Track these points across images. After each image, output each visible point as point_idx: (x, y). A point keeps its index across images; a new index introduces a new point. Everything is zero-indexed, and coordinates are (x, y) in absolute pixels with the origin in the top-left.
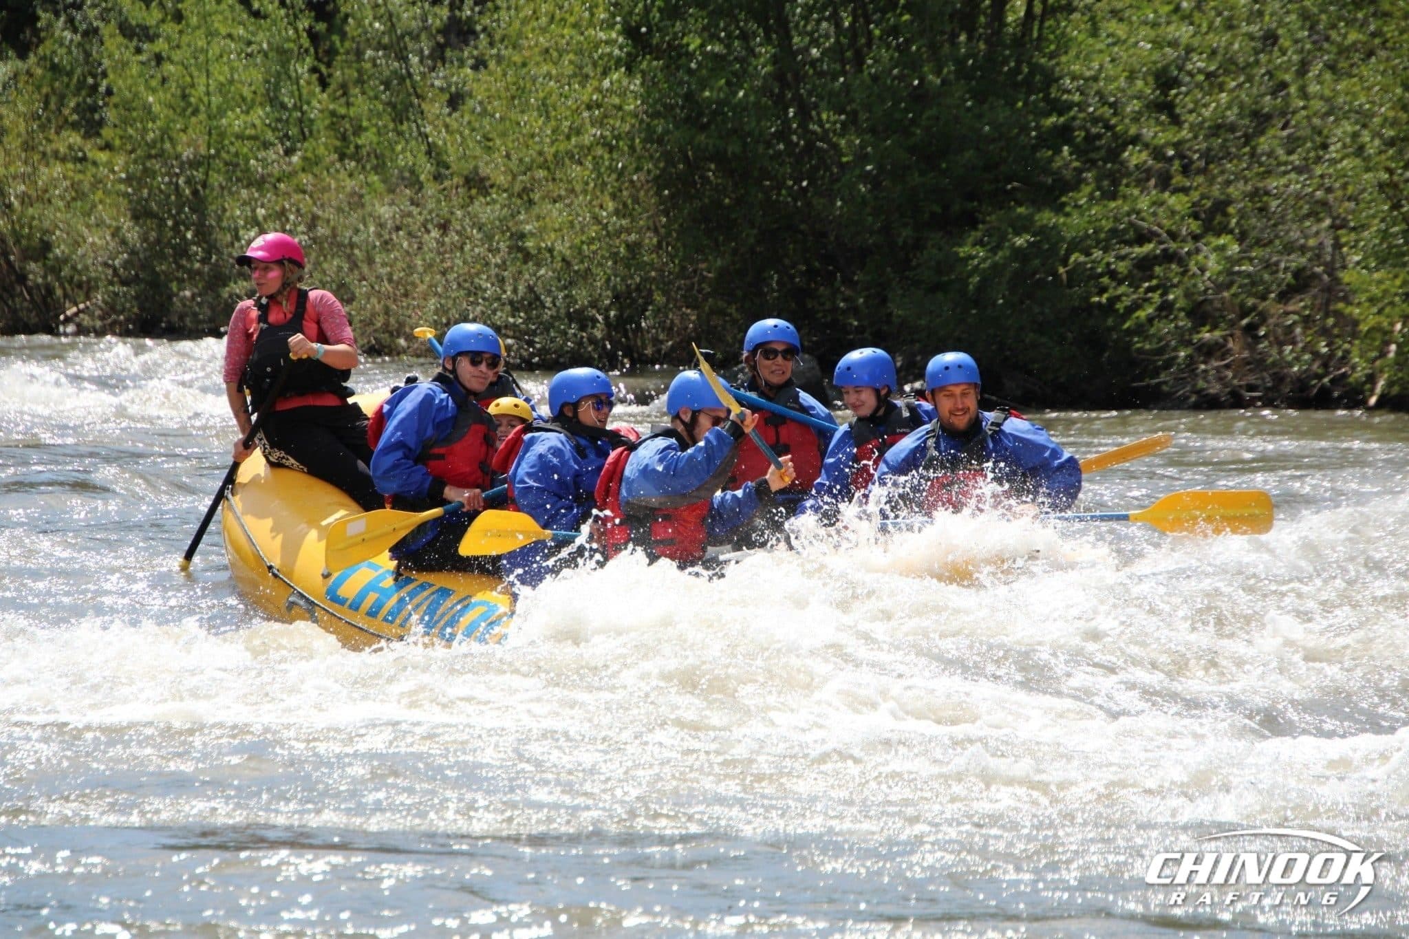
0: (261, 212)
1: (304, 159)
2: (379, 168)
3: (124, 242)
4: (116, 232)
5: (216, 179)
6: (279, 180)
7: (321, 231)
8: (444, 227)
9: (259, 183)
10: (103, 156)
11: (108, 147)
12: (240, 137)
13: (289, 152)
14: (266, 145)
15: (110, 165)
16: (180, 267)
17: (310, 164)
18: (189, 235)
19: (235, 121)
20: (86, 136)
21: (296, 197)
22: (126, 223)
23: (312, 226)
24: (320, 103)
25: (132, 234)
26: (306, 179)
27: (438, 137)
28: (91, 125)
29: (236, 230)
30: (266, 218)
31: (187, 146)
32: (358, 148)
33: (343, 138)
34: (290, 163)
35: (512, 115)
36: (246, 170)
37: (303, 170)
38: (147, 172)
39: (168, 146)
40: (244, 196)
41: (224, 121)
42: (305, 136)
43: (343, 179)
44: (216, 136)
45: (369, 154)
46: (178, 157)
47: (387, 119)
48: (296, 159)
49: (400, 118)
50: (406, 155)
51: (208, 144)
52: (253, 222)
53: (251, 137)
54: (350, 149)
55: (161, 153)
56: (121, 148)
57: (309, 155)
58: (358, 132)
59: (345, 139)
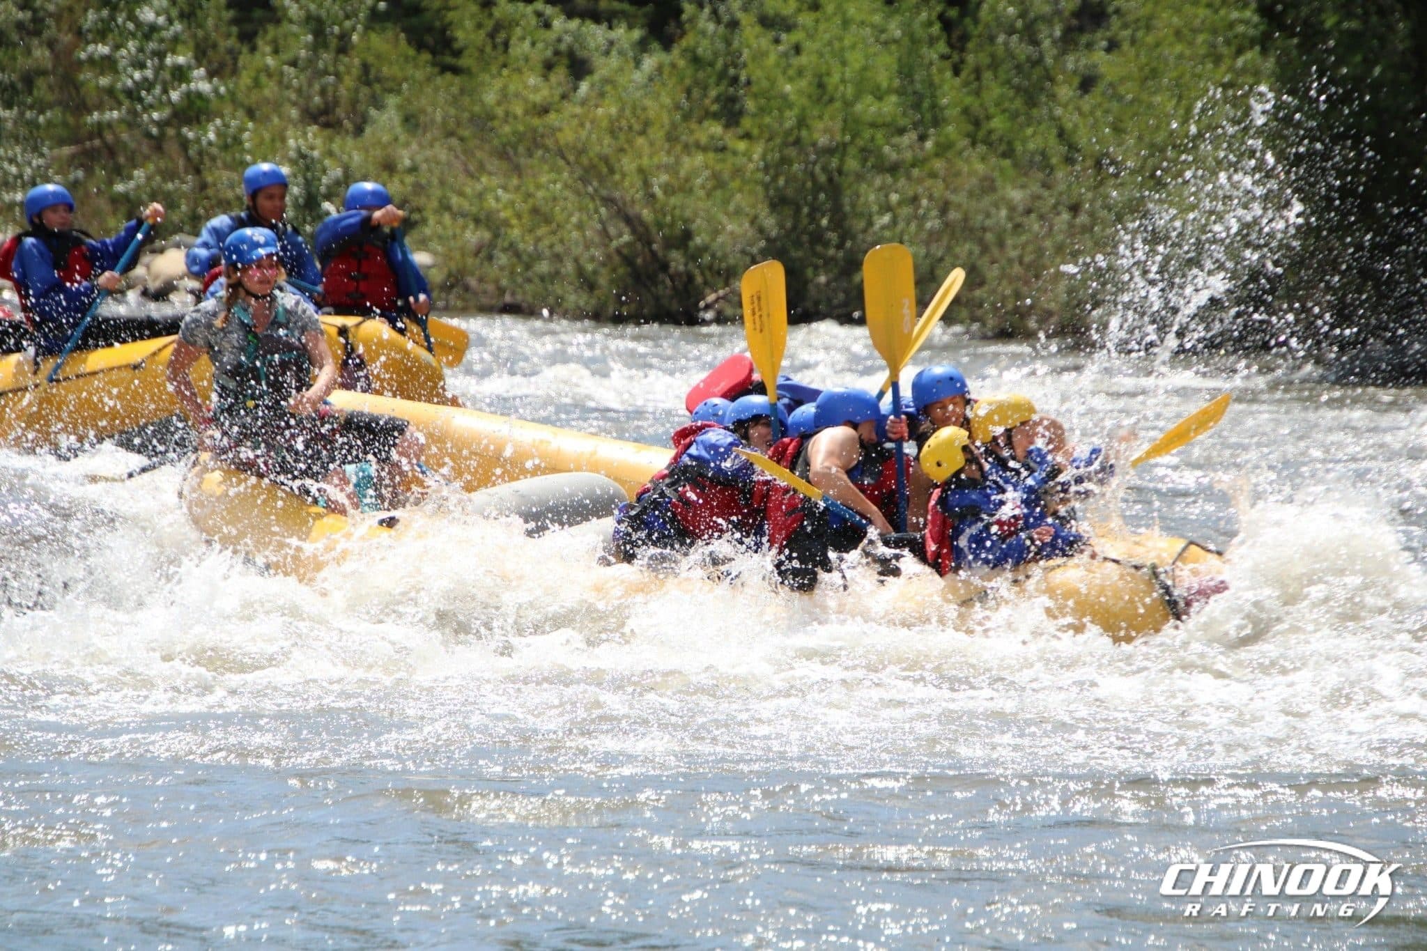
0: (894, 198)
1: (937, 144)
2: (1008, 154)
3: (761, 230)
4: (753, 221)
5: (852, 164)
6: (913, 165)
7: (953, 215)
8: (1075, 209)
9: (893, 169)
10: (742, 146)
11: (747, 136)
12: (873, 125)
13: (922, 138)
14: (901, 131)
15: (748, 155)
16: (815, 254)
17: (943, 149)
18: (824, 222)
19: (868, 108)
20: (727, 126)
21: (929, 183)
22: (763, 211)
23: (944, 209)
24: (951, 93)
25: (769, 222)
26: (938, 165)
27: (1070, 120)
28: (730, 113)
29: (870, 216)
30: (900, 203)
31: (823, 132)
32: (990, 132)
33: (975, 122)
34: (922, 149)
35: (1144, 96)
36: (880, 156)
37: (937, 155)
38: (785, 161)
39: (804, 133)
40: (878, 182)
41: (859, 107)
42: (937, 122)
43: (975, 165)
44: (852, 124)
45: (1001, 140)
46: (814, 144)
47: (1018, 104)
48: (929, 144)
49: (1032, 102)
50: (1036, 139)
51: (844, 130)
52: (886, 208)
53: (884, 125)
54: (981, 134)
55: (797, 142)
56: (759, 137)
57: (942, 139)
58: (989, 118)
59: (977, 123)
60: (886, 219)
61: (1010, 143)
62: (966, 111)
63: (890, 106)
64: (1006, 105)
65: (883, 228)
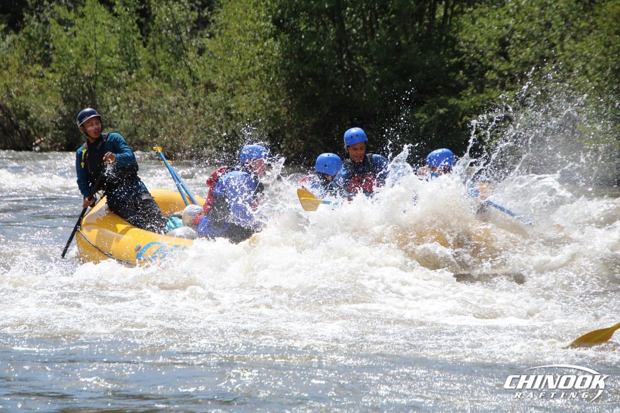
0: (119, 99)
1: (137, 76)
2: (168, 81)
3: (60, 112)
4: (56, 108)
5: (100, 84)
6: (127, 85)
7: (144, 107)
8: (196, 105)
9: (118, 86)
10: (51, 75)
11: (53, 71)
12: (109, 68)
13: (130, 74)
14: (121, 70)
15: (54, 79)
17: (139, 78)
19: (106, 60)
20: (44, 67)
21: (134, 93)
22: (61, 104)
23: (140, 104)
24: (142, 54)
25: (64, 108)
26: (138, 85)
27: (194, 66)
28: (46, 61)
29: (108, 107)
30: (121, 101)
31: (87, 70)
32: (160, 71)
33: (153, 67)
34: (131, 78)
35: (225, 57)
36: (113, 81)
37: (137, 81)
38: (70, 82)
39: (79, 70)
40: (111, 92)
41: (102, 60)
42: (137, 66)
43: (154, 85)
44: (99, 66)
45: (164, 74)
46: (83, 75)
47: (172, 59)
48: (133, 76)
49: (178, 59)
50: (180, 75)
51: (96, 70)
52: (115, 103)
53: (114, 67)
54: (156, 72)
55: (76, 74)
56: (58, 72)
57: (139, 74)
58: (159, 65)
59: (154, 67)
60: (115, 108)
61: (168, 76)
62: (149, 62)
63: (116, 60)
64: (167, 60)
65: (114, 112)
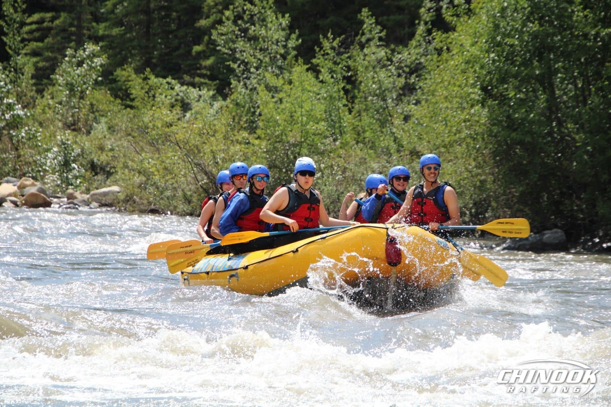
0: (322, 166)
1: (342, 143)
2: (373, 147)
6: (331, 152)
7: (348, 174)
9: (322, 153)
10: (257, 142)
11: (259, 138)
12: (314, 134)
13: (335, 140)
14: (326, 137)
15: (259, 146)
17: (344, 145)
19: (312, 127)
20: (250, 134)
21: (338, 159)
23: (344, 170)
24: (348, 119)
26: (342, 152)
27: (399, 134)
28: (252, 128)
30: (325, 168)
31: (292, 137)
32: (364, 138)
34: (335, 145)
35: (431, 124)
36: (317, 148)
37: (341, 148)
38: (275, 149)
39: (284, 137)
41: (308, 127)
42: (342, 133)
43: (358, 152)
44: (304, 133)
45: (369, 141)
46: (288, 142)
47: (377, 126)
48: (338, 143)
49: (383, 126)
50: (385, 142)
51: (301, 137)
53: (319, 134)
54: (361, 139)
55: (281, 140)
56: (264, 138)
57: (343, 141)
58: (364, 132)
59: (359, 134)
61: (373, 143)
62: (354, 129)
63: (322, 126)
64: (372, 127)
